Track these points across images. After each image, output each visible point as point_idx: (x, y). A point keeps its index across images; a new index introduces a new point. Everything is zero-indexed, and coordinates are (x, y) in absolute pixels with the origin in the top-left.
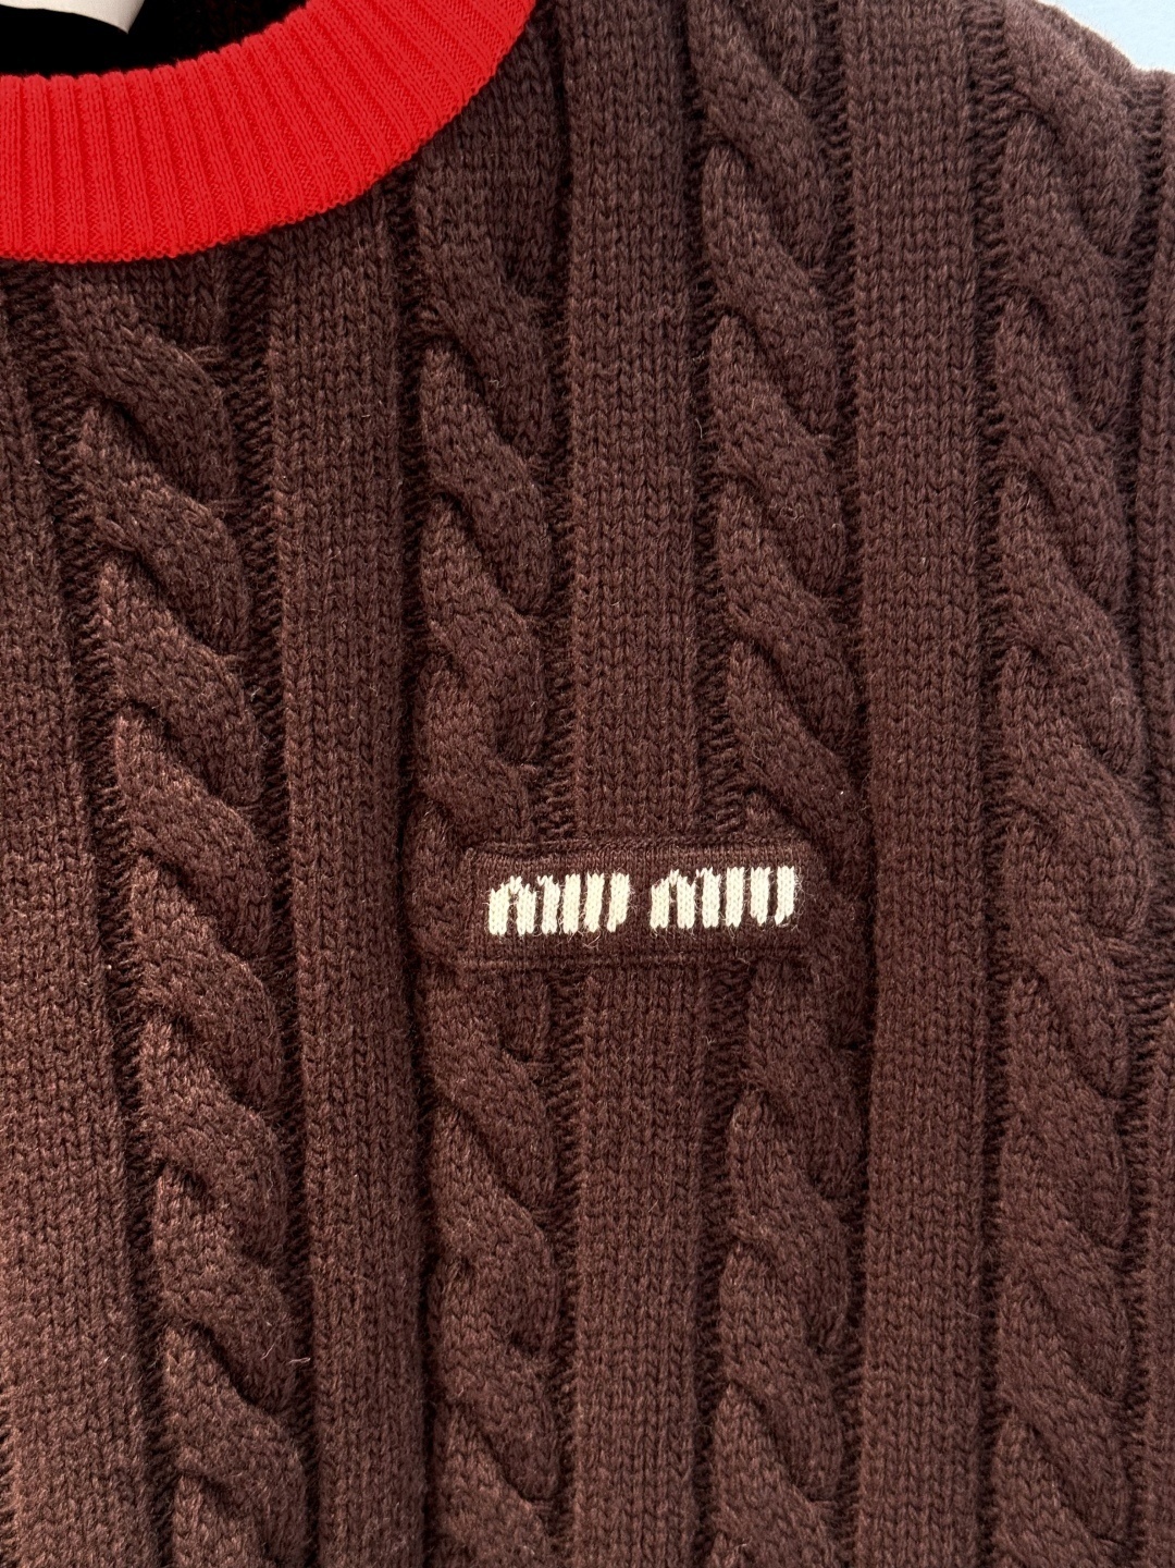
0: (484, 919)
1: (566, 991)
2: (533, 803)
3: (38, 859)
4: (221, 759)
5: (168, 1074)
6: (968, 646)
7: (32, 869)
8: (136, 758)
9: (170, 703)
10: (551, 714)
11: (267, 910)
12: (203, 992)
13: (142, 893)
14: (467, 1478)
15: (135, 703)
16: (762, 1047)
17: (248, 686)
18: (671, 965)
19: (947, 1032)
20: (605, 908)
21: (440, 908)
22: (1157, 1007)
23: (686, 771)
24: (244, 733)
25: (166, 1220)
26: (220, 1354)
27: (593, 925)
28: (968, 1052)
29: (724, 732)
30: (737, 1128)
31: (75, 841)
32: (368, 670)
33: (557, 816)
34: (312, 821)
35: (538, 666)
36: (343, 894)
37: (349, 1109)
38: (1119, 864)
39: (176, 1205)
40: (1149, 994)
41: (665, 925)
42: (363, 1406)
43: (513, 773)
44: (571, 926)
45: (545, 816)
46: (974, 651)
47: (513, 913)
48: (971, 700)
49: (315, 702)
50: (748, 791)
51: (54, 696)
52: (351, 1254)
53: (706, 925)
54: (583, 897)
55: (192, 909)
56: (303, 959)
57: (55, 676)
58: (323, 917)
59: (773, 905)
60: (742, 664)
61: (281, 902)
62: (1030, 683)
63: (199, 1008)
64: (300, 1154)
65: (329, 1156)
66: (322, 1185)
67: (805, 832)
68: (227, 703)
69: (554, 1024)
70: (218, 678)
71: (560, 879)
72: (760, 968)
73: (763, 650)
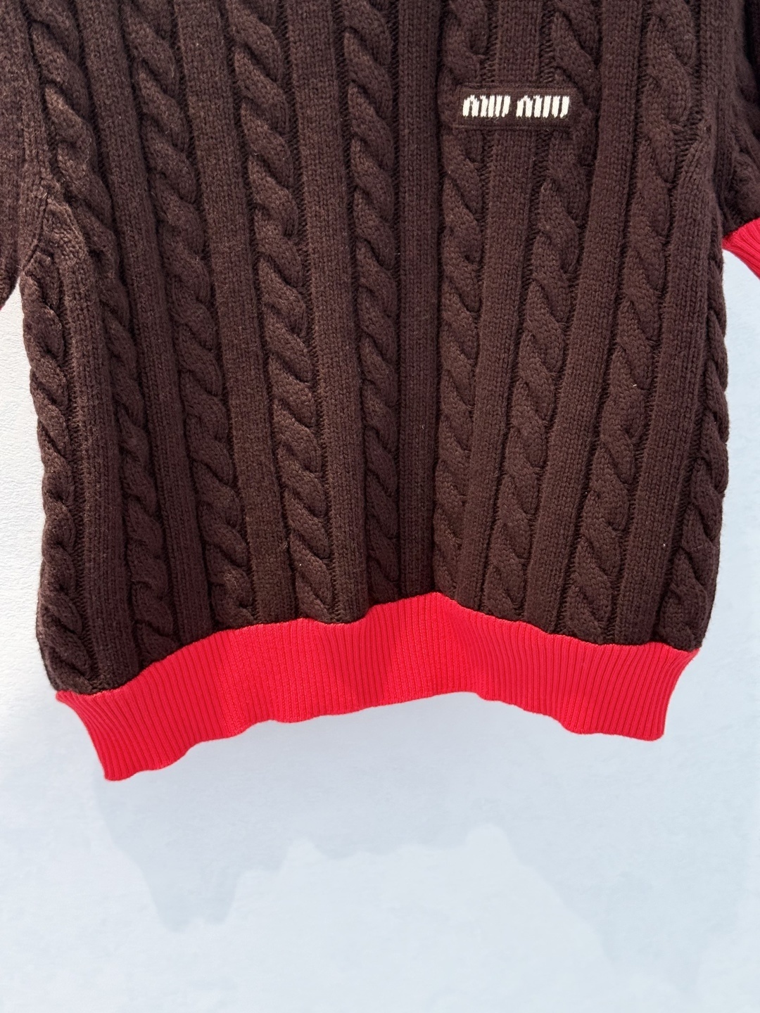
0: (462, 110)
1: (489, 138)
2: (481, 69)
3: (321, 81)
4: (378, 48)
5: (359, 157)
6: (637, 16)
7: (320, 85)
8: (352, 47)
9: (363, 28)
10: (490, 37)
11: (391, 102)
12: (370, 130)
13: (352, 95)
14: (450, 300)
15: (351, 28)
16: (553, 162)
17: (388, 22)
18: (523, 130)
19: (618, 160)
20: (502, 108)
21: (448, 105)
22: (687, 150)
23: (534, 60)
24: (386, 39)
25: (357, 206)
26: (373, 249)
27: (498, 115)
28: (624, 167)
29: (549, 46)
30: (543, 191)
31: (332, 76)
32: (428, 18)
33: (489, 75)
34: (406, 72)
35: (486, 18)
36: (415, 99)
37: (415, 173)
38: (680, 97)
39: (360, 201)
40: (685, 145)
41: (521, 115)
42: (415, 271)
43: (474, 57)
44: (491, 115)
45: (485, 74)
46: (639, 18)
47: (471, 109)
48: (637, 36)
49: (409, 29)
50: (557, 68)
51: (326, 24)
52: (413, 222)
53: (535, 116)
54: (495, 103)
55: (368, 101)
56: (402, 121)
57: (327, 16)
58: (409, 107)
59: (560, 110)
60: (558, 20)
61: (395, 100)
62: (658, 30)
63: (369, 136)
64: (398, 188)
65: (407, 189)
66: (404, 198)
67: (575, 83)
68: (381, 29)
69: (484, 150)
70: (378, 20)
71: (488, 97)
72: (554, 133)
73: (566, 16)
